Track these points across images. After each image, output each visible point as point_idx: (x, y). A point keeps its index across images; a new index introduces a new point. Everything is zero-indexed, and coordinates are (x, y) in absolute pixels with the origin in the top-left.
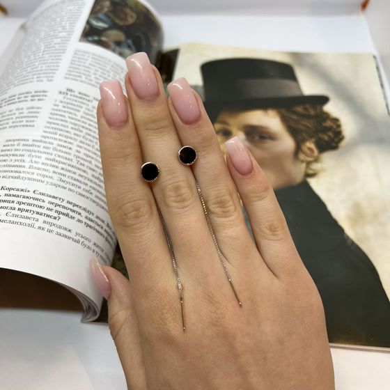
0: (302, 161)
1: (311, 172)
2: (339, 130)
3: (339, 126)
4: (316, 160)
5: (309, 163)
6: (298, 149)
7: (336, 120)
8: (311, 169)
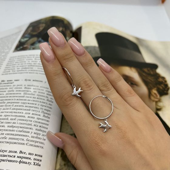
0: (153, 101)
1: (159, 108)
2: (166, 83)
3: (166, 81)
4: (160, 101)
5: (156, 102)
6: (150, 94)
7: (163, 78)
8: (158, 106)
